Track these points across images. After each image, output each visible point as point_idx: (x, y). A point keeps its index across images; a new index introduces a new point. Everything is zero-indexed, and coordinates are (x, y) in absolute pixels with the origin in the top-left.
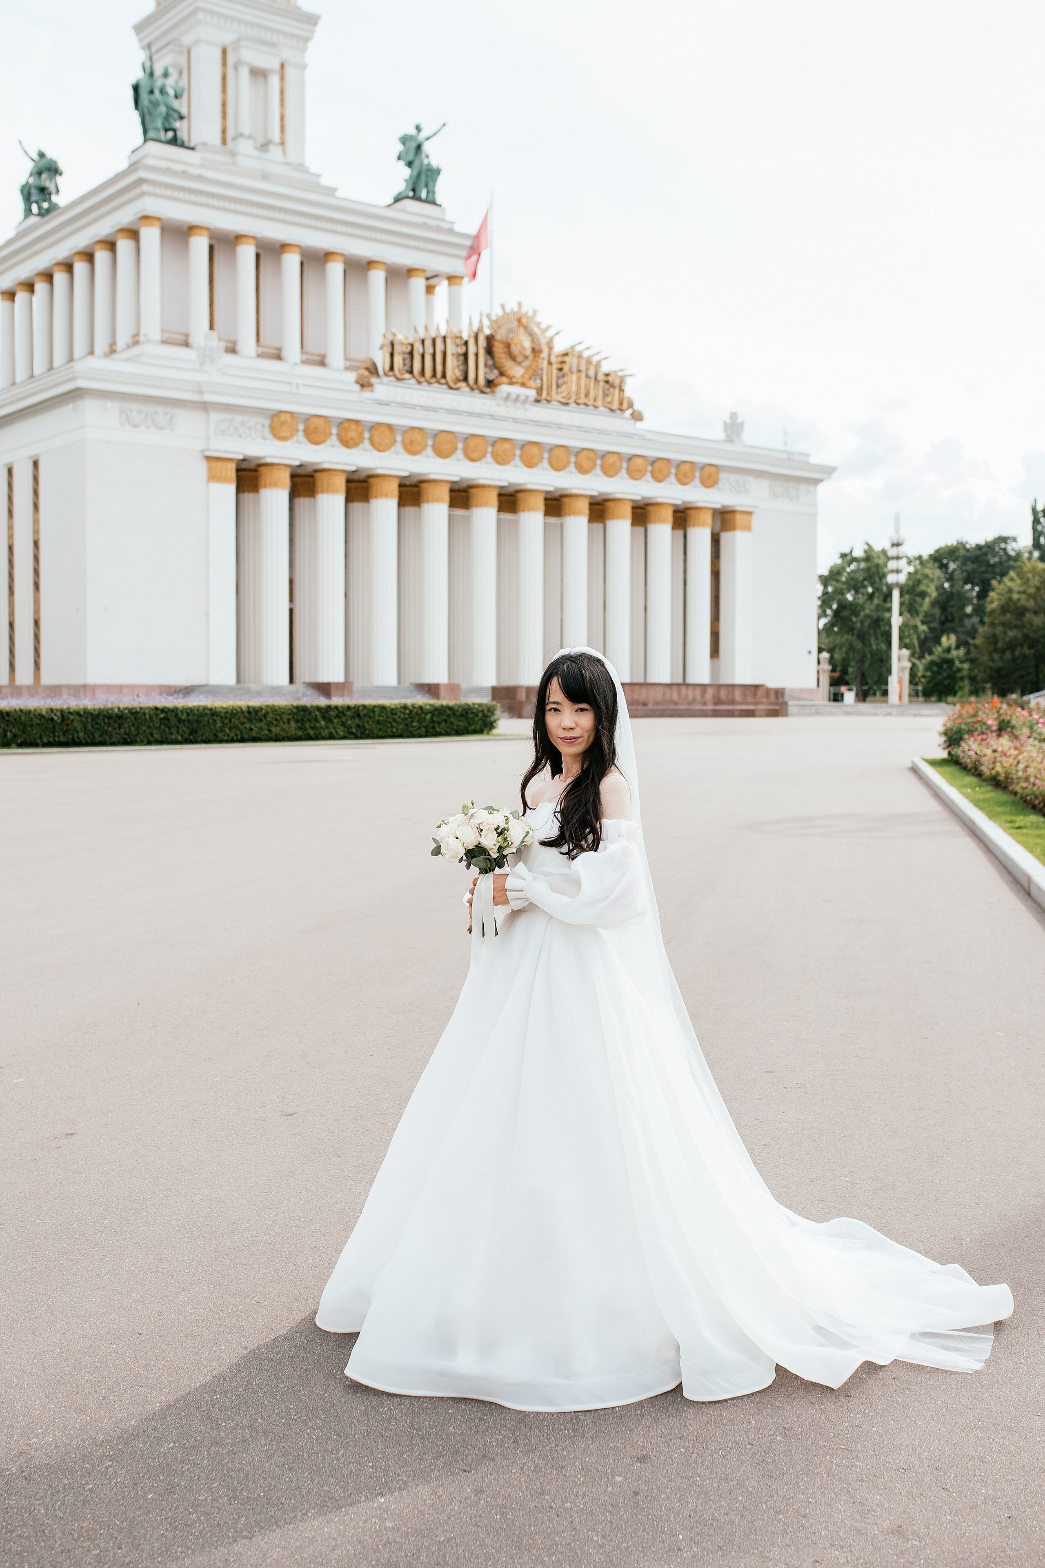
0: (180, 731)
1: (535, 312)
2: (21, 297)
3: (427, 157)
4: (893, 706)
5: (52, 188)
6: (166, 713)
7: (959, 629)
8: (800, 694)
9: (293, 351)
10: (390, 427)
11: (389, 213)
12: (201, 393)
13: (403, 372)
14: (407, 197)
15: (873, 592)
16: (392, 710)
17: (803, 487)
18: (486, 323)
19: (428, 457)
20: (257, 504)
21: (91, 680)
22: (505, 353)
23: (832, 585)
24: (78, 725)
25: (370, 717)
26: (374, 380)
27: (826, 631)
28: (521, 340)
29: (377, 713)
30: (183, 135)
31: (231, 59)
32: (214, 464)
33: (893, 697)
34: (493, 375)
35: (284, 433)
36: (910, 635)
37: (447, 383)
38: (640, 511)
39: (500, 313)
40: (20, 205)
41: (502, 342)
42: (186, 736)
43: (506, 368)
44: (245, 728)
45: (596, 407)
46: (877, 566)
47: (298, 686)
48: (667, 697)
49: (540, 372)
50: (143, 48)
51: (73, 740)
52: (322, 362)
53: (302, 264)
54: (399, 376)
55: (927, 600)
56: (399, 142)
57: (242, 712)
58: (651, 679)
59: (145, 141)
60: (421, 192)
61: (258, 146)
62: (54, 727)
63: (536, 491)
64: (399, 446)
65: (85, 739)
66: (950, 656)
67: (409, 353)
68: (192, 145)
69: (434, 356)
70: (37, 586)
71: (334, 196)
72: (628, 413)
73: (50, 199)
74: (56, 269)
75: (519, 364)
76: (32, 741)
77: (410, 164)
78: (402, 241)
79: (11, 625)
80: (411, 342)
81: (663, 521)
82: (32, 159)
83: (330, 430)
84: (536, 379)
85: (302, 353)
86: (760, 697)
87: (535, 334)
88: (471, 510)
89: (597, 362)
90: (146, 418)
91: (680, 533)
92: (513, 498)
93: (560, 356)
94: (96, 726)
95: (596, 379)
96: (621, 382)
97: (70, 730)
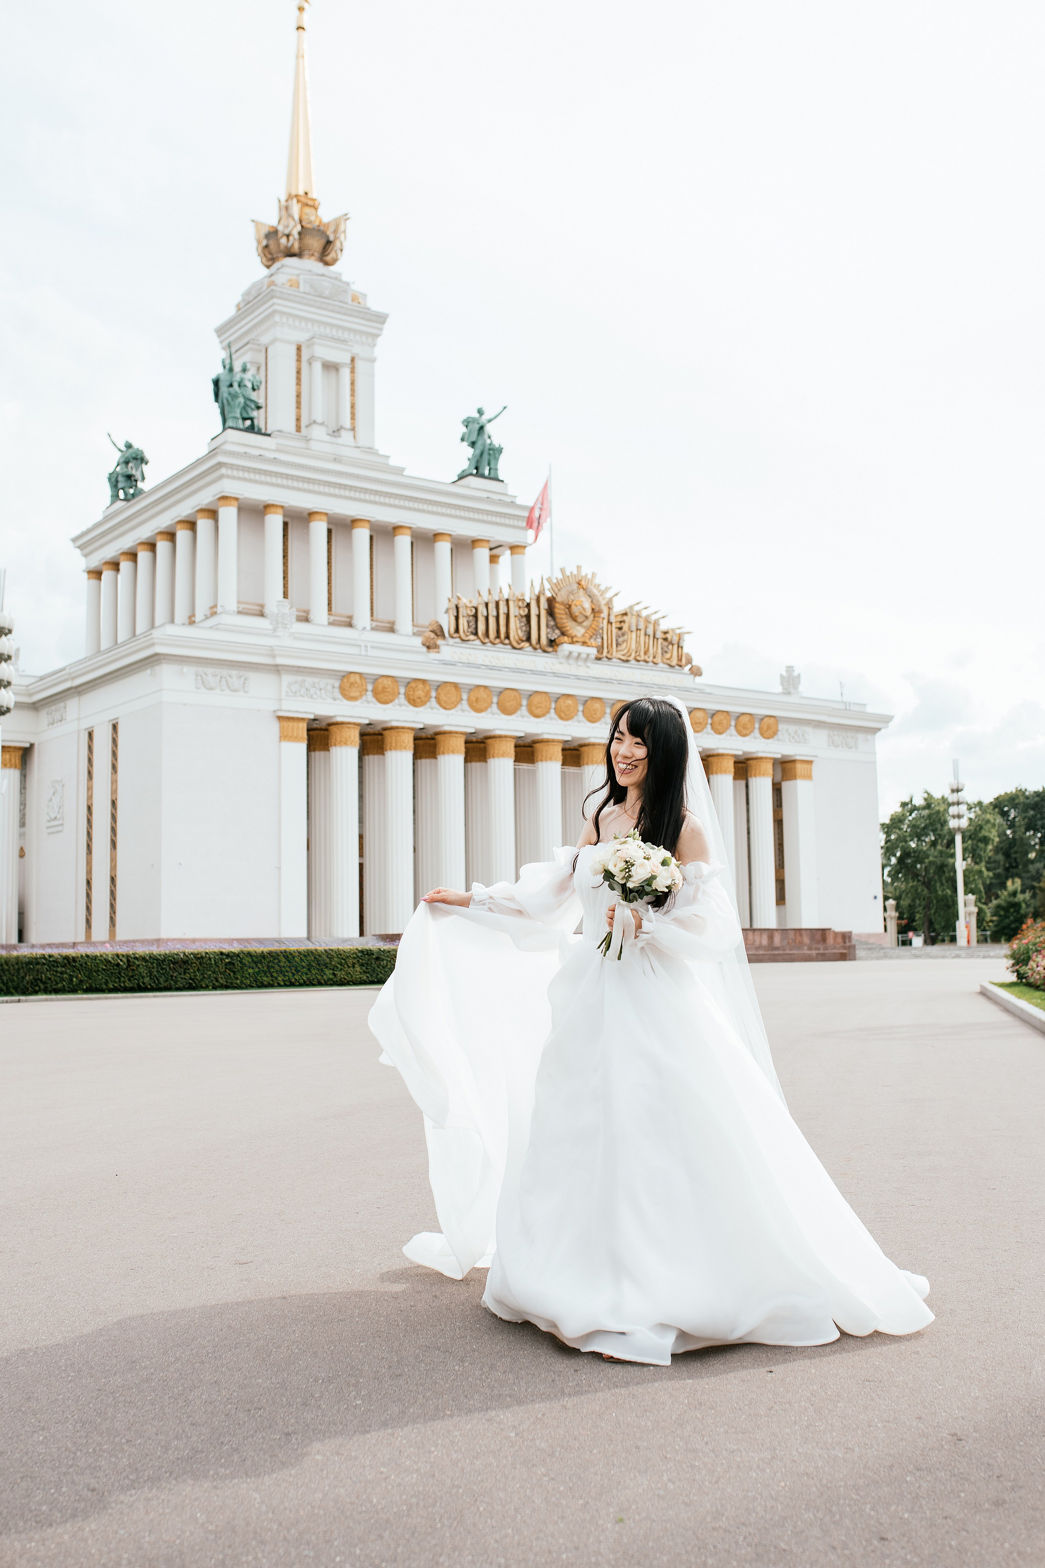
1: (594, 575)
2: (107, 575)
3: (489, 437)
4: (961, 948)
5: (138, 475)
6: (231, 957)
7: (1023, 875)
8: (866, 939)
9: (363, 618)
10: (456, 685)
11: (453, 489)
12: (274, 656)
13: (468, 634)
14: (471, 474)
15: (936, 839)
17: (861, 736)
18: (547, 586)
19: (493, 714)
20: (327, 762)
21: (164, 935)
22: (566, 614)
23: (893, 833)
24: (143, 971)
26: (440, 642)
27: (890, 879)
28: (581, 602)
30: (260, 423)
31: (305, 355)
32: (285, 723)
33: (962, 940)
34: (554, 635)
35: (354, 693)
36: (974, 880)
37: (510, 644)
39: (560, 576)
40: (108, 491)
41: (562, 603)
42: (251, 980)
43: (567, 629)
45: (655, 664)
46: (938, 812)
47: (368, 938)
49: (600, 631)
50: (224, 348)
51: (139, 985)
52: (391, 629)
53: (371, 538)
54: (464, 638)
55: (990, 847)
59: (224, 429)
60: (484, 469)
61: (331, 432)
62: (120, 973)
64: (464, 704)
66: (1016, 900)
67: (473, 616)
68: (268, 432)
69: (497, 618)
70: (114, 844)
71: (402, 475)
72: (686, 668)
73: (136, 486)
74: (140, 548)
75: (580, 623)
76: (98, 986)
77: (473, 444)
78: (467, 514)
79: (89, 883)
80: (475, 605)
81: (725, 772)
82: (120, 450)
83: (398, 690)
84: (597, 638)
85: (372, 620)
86: (828, 941)
87: (594, 595)
88: (536, 764)
89: (655, 621)
90: (220, 681)
91: (742, 783)
92: (576, 752)
93: (619, 616)
94: (161, 971)
95: (654, 637)
96: (679, 639)
97: (135, 975)
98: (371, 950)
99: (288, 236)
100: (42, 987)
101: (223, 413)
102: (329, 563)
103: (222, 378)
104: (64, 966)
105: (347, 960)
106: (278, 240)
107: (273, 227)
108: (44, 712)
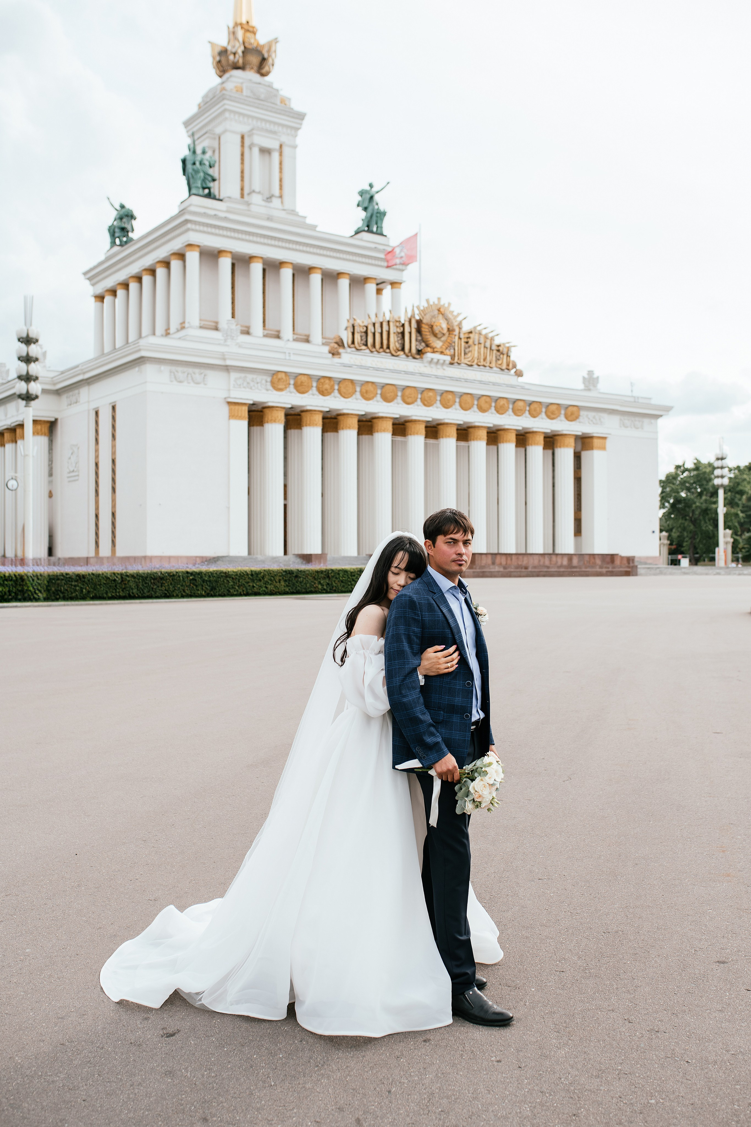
0: (204, 588)
1: (449, 304)
2: (108, 299)
3: (377, 204)
4: (720, 568)
5: (129, 228)
8: (646, 561)
9: (287, 332)
10: (352, 381)
11: (352, 241)
12: (225, 359)
13: (361, 345)
14: (364, 231)
15: (701, 491)
16: (351, 573)
17: (646, 421)
18: (417, 312)
19: (378, 401)
20: (262, 434)
21: (149, 553)
22: (429, 332)
23: (669, 487)
25: (336, 578)
26: (341, 350)
27: (666, 517)
28: (441, 323)
29: (341, 575)
30: (215, 191)
31: (247, 142)
32: (233, 407)
33: (720, 561)
34: (421, 347)
35: (281, 386)
36: (732, 520)
37: (390, 352)
38: (521, 437)
39: (426, 305)
40: (108, 239)
41: (427, 324)
42: (208, 592)
43: (431, 342)
44: (249, 586)
45: (491, 368)
46: (706, 473)
47: (290, 556)
48: (542, 563)
49: (453, 344)
50: (189, 136)
51: (129, 594)
52: (307, 340)
53: (294, 275)
54: (358, 348)
55: (745, 496)
57: (247, 574)
58: (530, 551)
59: (190, 195)
60: (373, 227)
61: (265, 199)
62: (116, 586)
63: (451, 424)
64: (358, 395)
65: (137, 594)
67: (364, 332)
68: (221, 198)
69: (381, 334)
70: (114, 490)
71: (315, 230)
72: (513, 371)
73: (128, 235)
74: (131, 280)
75: (439, 339)
76: (101, 595)
77: (365, 209)
78: (361, 259)
79: (97, 516)
80: (366, 325)
81: (537, 444)
82: (116, 209)
83: (312, 384)
84: (450, 349)
85: (294, 334)
86: (616, 563)
87: (450, 319)
88: (407, 437)
89: (491, 337)
90: (187, 377)
91: (550, 452)
92: (436, 429)
93: (467, 334)
94: (145, 585)
95: (491, 349)
96: (508, 350)
97: (127, 587)
98: (292, 570)
99: (235, 54)
100: (61, 595)
102: (264, 293)
103: (188, 158)
104: (77, 581)
106: (228, 57)
107: (224, 47)
108: (64, 397)
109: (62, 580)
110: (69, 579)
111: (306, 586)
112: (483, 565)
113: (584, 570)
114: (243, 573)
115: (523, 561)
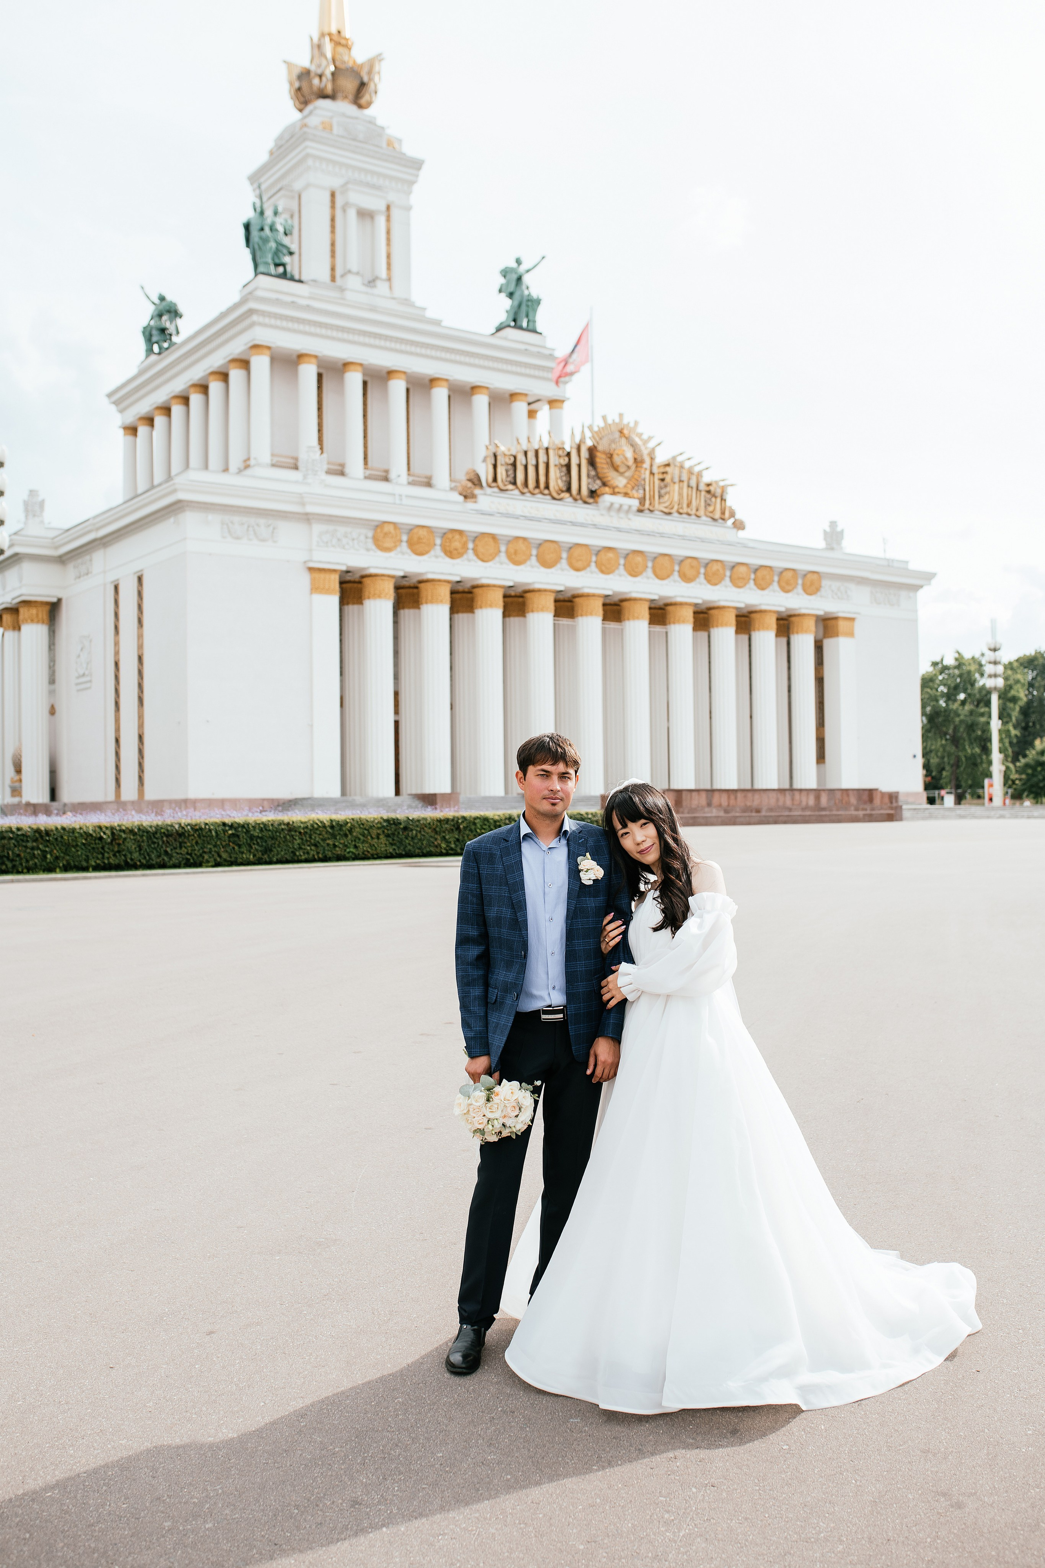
1: (636, 423)
2: (143, 430)
3: (528, 288)
6: (236, 829)
8: (909, 799)
9: (399, 468)
10: (493, 537)
11: (493, 341)
12: (303, 504)
13: (506, 483)
14: (509, 326)
15: (966, 698)
17: (903, 594)
18: (588, 434)
19: (532, 567)
20: (361, 615)
21: (192, 795)
22: (607, 463)
23: (928, 689)
25: (471, 830)
26: (477, 491)
28: (624, 451)
29: (478, 825)
31: (339, 202)
32: (317, 575)
34: (596, 486)
35: (388, 543)
37: (550, 494)
38: (743, 619)
39: (602, 424)
41: (604, 453)
42: (259, 855)
43: (609, 479)
44: (328, 845)
45: (698, 517)
46: (971, 671)
47: (405, 798)
48: (781, 803)
49: (642, 482)
52: (429, 483)
53: (408, 390)
54: (502, 487)
55: (1018, 706)
56: (500, 275)
57: (324, 827)
58: (759, 785)
59: (256, 275)
60: (522, 322)
61: (366, 282)
62: (103, 848)
63: (641, 599)
64: (503, 556)
67: (511, 464)
68: (302, 279)
69: (537, 467)
70: (141, 700)
71: (440, 326)
72: (730, 522)
73: (170, 339)
74: (173, 402)
75: (622, 474)
76: (77, 863)
77: (511, 295)
78: (504, 367)
79: (117, 741)
80: (514, 453)
81: (767, 628)
82: (153, 303)
83: (434, 540)
84: (639, 489)
85: (409, 475)
86: (875, 801)
87: (637, 444)
88: (576, 619)
89: (698, 472)
90: (248, 530)
91: (784, 640)
92: (618, 607)
93: (662, 467)
94: (153, 846)
95: (697, 489)
96: (723, 492)
97: (123, 850)
98: (398, 819)
99: (320, 76)
101: (254, 259)
102: (365, 416)
103: (253, 222)
104: (36, 840)
105: (370, 830)
106: (311, 82)
107: (305, 68)
108: (70, 566)
109: (11, 838)
110: (22, 837)
111: (422, 844)
112: (693, 806)
113: (835, 812)
114: (317, 824)
115: (753, 801)
